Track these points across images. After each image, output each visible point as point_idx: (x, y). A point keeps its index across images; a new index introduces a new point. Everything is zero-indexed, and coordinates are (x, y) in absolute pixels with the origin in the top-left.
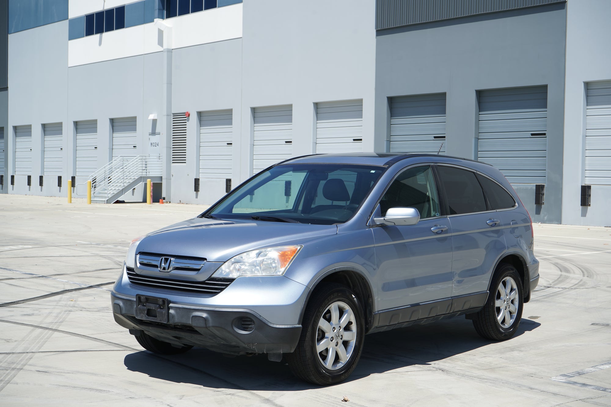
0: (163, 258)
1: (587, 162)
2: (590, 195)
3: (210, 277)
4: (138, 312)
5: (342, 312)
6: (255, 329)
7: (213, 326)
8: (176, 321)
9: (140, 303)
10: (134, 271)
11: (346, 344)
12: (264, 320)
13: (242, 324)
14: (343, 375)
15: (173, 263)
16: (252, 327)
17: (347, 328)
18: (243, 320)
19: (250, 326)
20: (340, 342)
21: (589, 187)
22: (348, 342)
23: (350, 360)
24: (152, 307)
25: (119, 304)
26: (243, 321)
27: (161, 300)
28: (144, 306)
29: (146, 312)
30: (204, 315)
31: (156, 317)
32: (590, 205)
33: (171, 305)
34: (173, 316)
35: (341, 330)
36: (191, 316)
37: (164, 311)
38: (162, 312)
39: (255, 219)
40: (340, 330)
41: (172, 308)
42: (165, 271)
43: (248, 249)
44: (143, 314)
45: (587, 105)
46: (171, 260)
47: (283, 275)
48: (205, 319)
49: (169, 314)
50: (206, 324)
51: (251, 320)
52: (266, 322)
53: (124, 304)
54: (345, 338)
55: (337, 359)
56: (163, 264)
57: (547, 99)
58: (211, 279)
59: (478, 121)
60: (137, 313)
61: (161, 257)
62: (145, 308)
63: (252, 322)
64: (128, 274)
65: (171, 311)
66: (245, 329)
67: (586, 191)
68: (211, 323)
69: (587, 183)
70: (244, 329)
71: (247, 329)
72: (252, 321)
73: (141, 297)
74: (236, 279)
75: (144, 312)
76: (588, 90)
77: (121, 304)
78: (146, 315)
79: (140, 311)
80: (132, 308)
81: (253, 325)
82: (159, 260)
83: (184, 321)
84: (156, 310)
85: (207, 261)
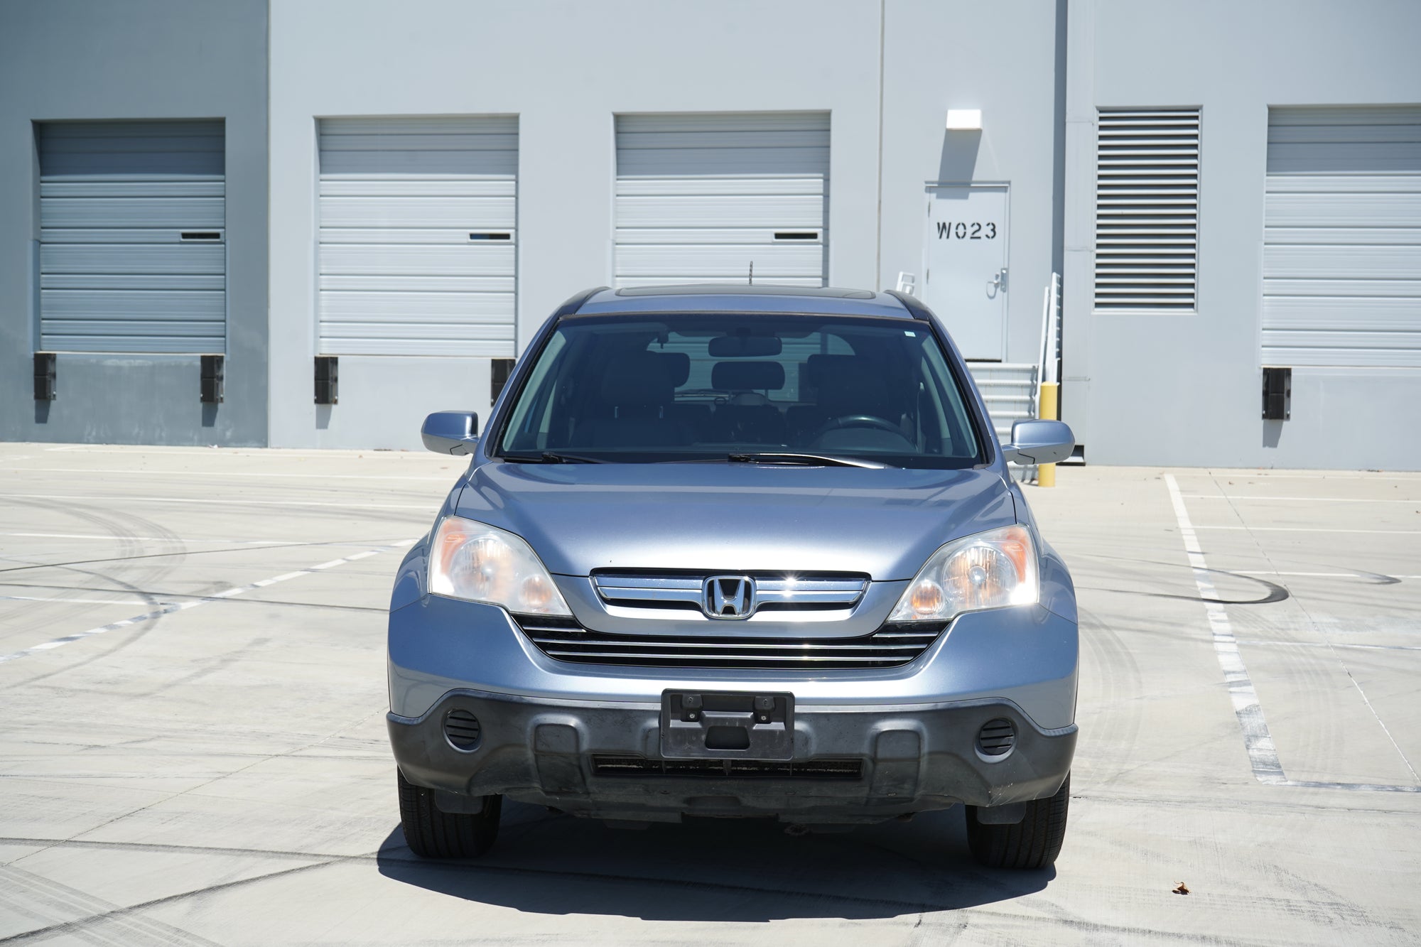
0: (716, 579)
1: (324, 303)
2: (336, 380)
3: (885, 621)
4: (672, 740)
6: (1016, 747)
7: (930, 754)
8: (813, 753)
10: (581, 627)
12: (1031, 722)
13: (982, 739)
15: (757, 592)
16: (1009, 743)
18: (987, 727)
19: (1004, 741)
21: (334, 361)
24: (730, 718)
25: (568, 724)
26: (989, 729)
28: (690, 720)
29: (704, 737)
30: (908, 725)
31: (746, 746)
32: (336, 402)
33: (797, 708)
34: (806, 738)
36: (871, 733)
37: (778, 728)
38: (772, 733)
44: (692, 744)
45: (321, 172)
48: (915, 734)
49: (795, 734)
50: (915, 747)
51: (1007, 725)
52: (1033, 724)
56: (723, 600)
57: (222, 152)
58: (887, 627)
59: (39, 197)
60: (665, 744)
61: (704, 579)
62: (697, 725)
63: (1011, 729)
64: (530, 635)
65: (799, 726)
66: (988, 750)
67: (325, 371)
68: (926, 741)
69: (326, 351)
70: (986, 750)
71: (993, 749)
72: (1008, 727)
73: (684, 695)
74: (950, 622)
75: (694, 739)
76: (323, 137)
77: (573, 721)
78: (703, 745)
79: (679, 737)
80: (630, 731)
81: (1012, 736)
82: (695, 588)
83: (844, 748)
84: (744, 728)
85: (873, 579)
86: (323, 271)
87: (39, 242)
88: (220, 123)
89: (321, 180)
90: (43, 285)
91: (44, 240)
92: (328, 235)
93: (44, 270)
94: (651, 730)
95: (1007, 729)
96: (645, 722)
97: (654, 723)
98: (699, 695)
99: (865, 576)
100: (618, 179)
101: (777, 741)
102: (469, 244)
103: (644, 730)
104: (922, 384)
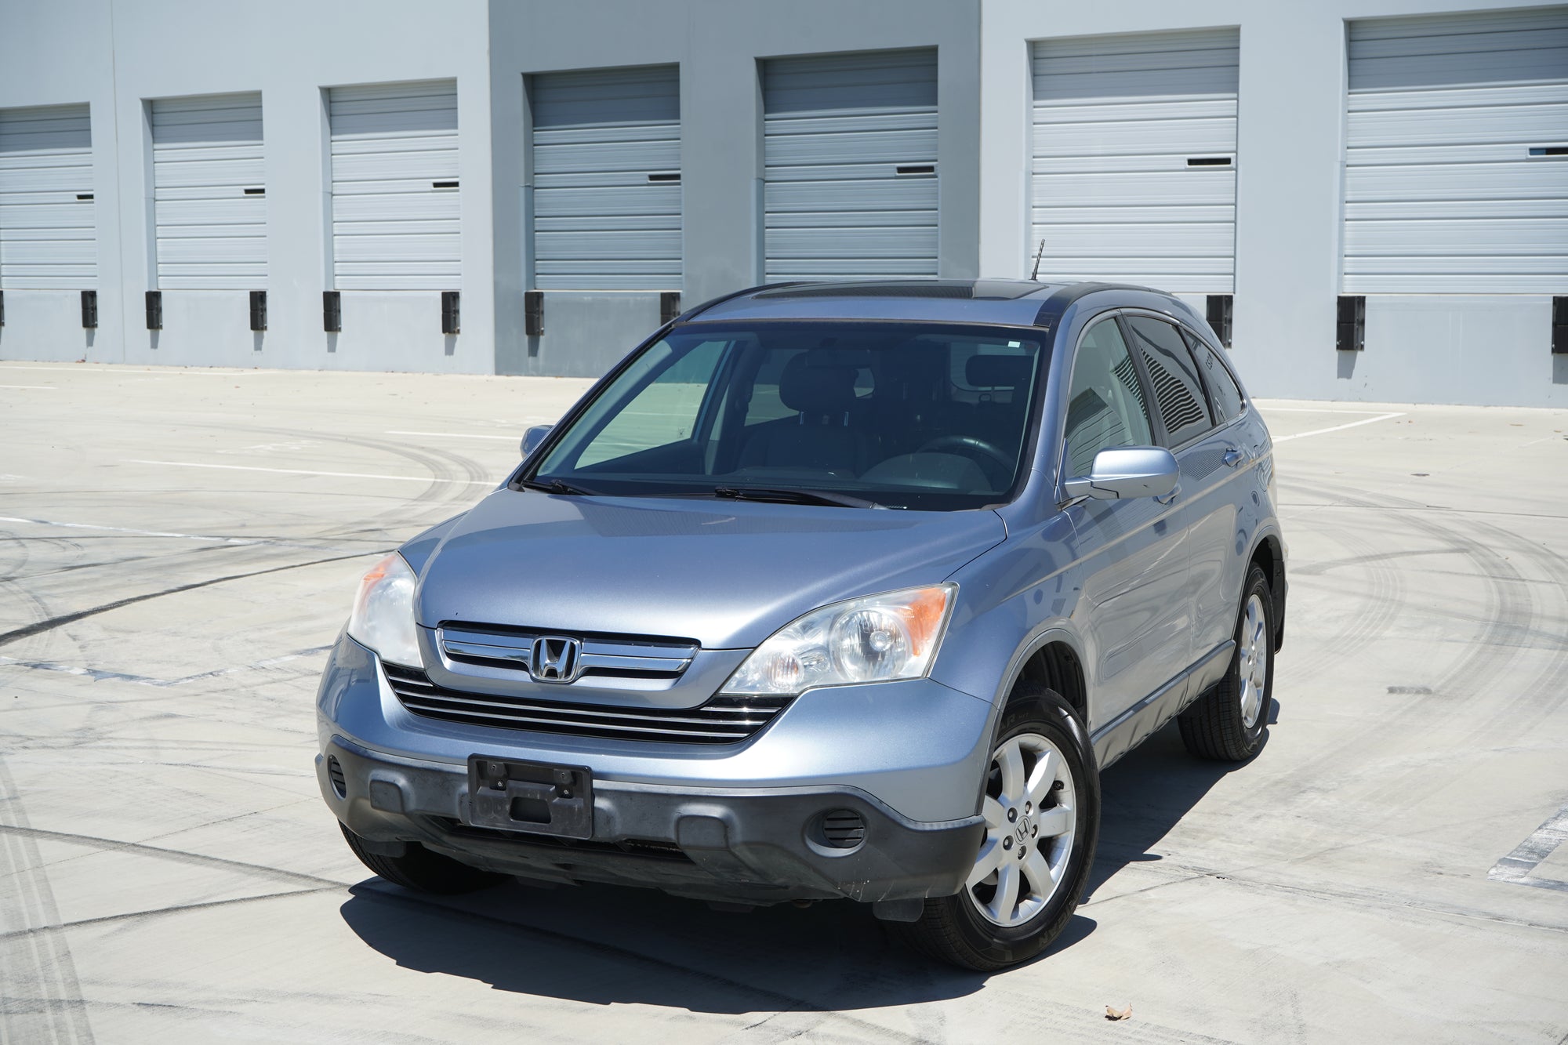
0: (544, 639)
1: (1036, 238)
3: (715, 694)
4: (478, 809)
5: (1030, 758)
6: (867, 841)
7: (746, 843)
8: (617, 833)
9: (481, 781)
10: (427, 680)
11: (1047, 847)
12: (892, 814)
13: (827, 829)
14: (1044, 937)
15: (583, 655)
16: (860, 836)
17: (1050, 802)
18: (829, 817)
19: (852, 834)
20: (1031, 844)
22: (1055, 840)
23: (1062, 890)
24: (532, 790)
25: (396, 782)
26: (829, 819)
27: (568, 771)
28: (497, 788)
29: (508, 807)
30: (716, 811)
31: (547, 820)
33: (597, 784)
34: (608, 817)
35: (1031, 812)
36: (675, 816)
37: (577, 803)
38: (571, 808)
39: (728, 497)
40: (1027, 812)
41: (602, 793)
42: (558, 680)
43: (813, 605)
44: (496, 812)
45: (1035, 98)
46: (573, 647)
47: (928, 676)
48: (723, 824)
49: (595, 812)
50: (726, 837)
51: (855, 816)
52: (898, 818)
53: (411, 780)
54: (1045, 832)
55: (1025, 890)
56: (548, 661)
57: (936, 81)
58: (717, 700)
59: (763, 135)
60: (473, 811)
61: (535, 638)
62: (504, 794)
63: (860, 821)
64: (394, 685)
65: (601, 803)
66: (835, 842)
68: (738, 835)
70: (832, 841)
71: (841, 841)
72: (857, 819)
73: (489, 762)
74: (796, 697)
75: (499, 808)
76: (1037, 61)
77: (402, 781)
78: (507, 815)
79: (485, 806)
80: (449, 794)
81: (862, 828)
82: (524, 648)
83: (648, 830)
84: (545, 801)
85: (703, 647)
86: (1036, 203)
87: (763, 181)
88: (933, 51)
89: (1035, 107)
90: (767, 224)
91: (767, 178)
92: (1041, 165)
93: (767, 209)
94: (463, 795)
95: (855, 821)
96: (461, 786)
97: (465, 788)
98: (502, 763)
99: (696, 643)
100: (1349, 94)
101: (575, 818)
102: (1187, 170)
103: (459, 794)
104: (1110, 391)
